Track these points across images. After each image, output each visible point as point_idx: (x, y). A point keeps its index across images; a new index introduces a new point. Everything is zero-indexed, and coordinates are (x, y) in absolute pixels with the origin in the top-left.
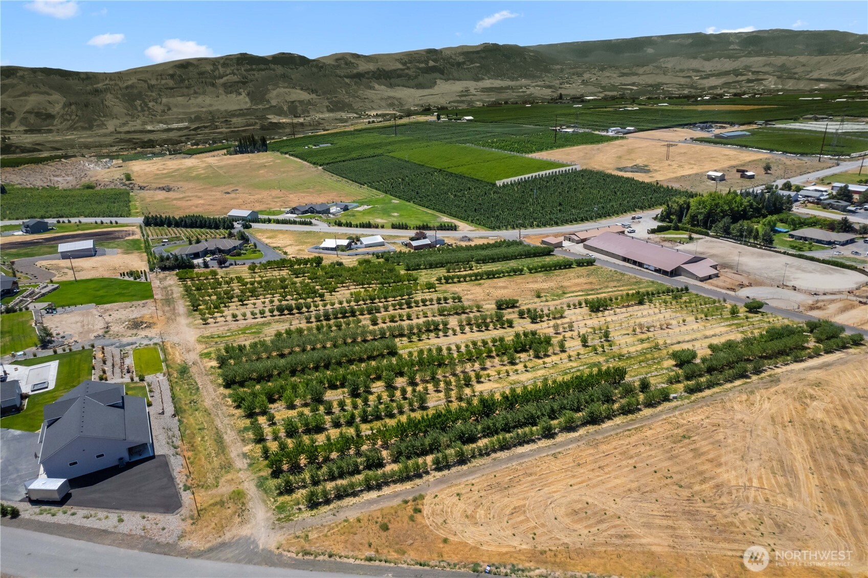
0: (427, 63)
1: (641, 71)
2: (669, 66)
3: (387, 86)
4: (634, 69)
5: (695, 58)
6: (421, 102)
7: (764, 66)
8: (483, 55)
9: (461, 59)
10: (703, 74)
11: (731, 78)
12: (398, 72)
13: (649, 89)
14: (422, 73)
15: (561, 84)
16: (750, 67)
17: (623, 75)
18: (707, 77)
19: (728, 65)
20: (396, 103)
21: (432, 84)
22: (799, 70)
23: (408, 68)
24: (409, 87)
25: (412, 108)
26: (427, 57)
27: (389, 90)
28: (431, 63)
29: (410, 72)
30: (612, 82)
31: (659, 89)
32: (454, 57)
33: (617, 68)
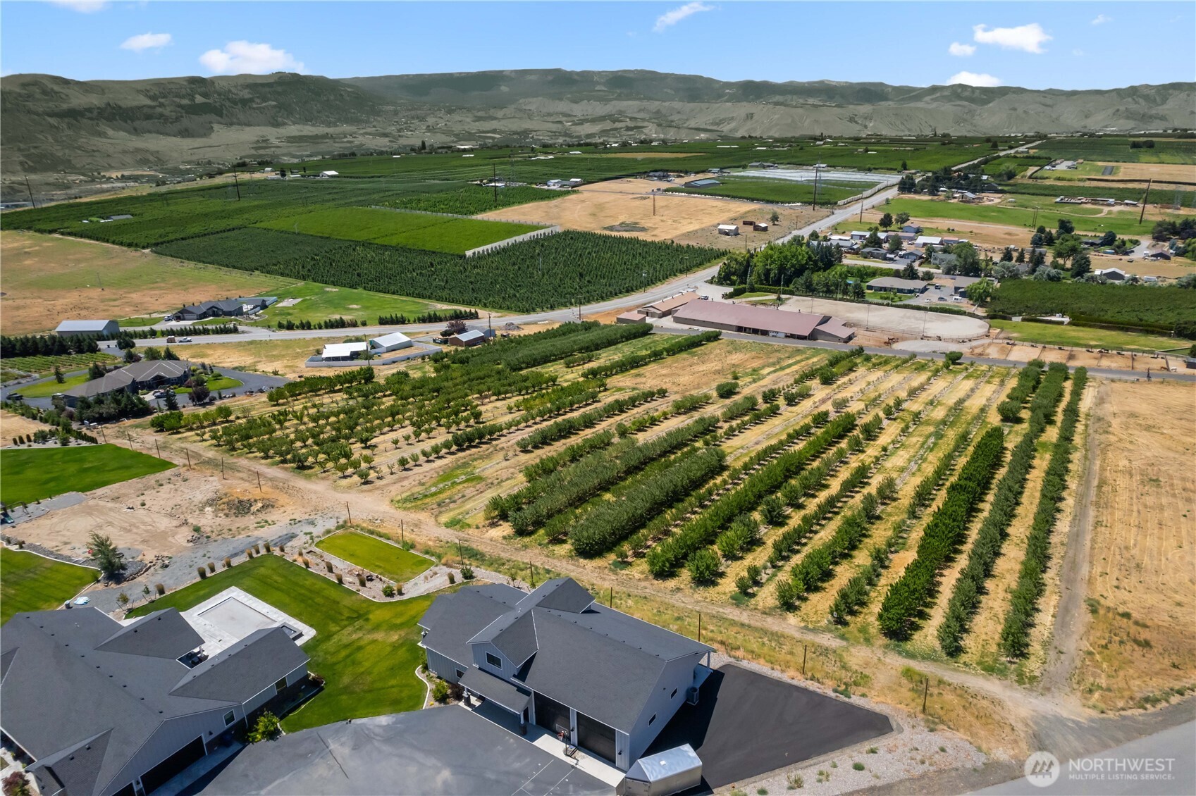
0: (193, 99)
1: (500, 114)
2: (533, 107)
3: (129, 133)
4: (492, 112)
5: (561, 99)
6: (195, 158)
7: (639, 111)
8: (279, 89)
9: (246, 94)
10: (576, 119)
11: (608, 125)
12: (145, 110)
13: (515, 137)
14: (187, 112)
15: (399, 131)
16: (624, 112)
17: (479, 119)
18: (581, 122)
19: (600, 109)
20: (151, 158)
21: (207, 131)
22: (675, 117)
23: (161, 105)
24: (167, 134)
25: (181, 167)
26: (191, 89)
27: (134, 138)
28: (199, 99)
29: (167, 112)
30: (466, 128)
31: (528, 137)
32: (233, 90)
33: (469, 110)
